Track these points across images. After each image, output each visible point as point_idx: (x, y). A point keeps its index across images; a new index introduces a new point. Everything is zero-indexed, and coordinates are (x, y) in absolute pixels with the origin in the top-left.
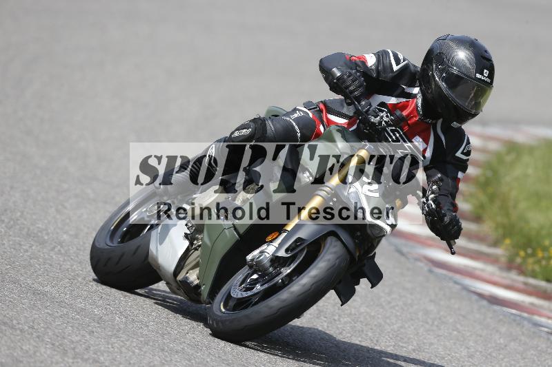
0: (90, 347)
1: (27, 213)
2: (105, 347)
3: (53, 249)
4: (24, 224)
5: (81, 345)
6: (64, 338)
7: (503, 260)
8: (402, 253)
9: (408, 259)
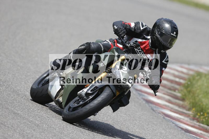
0: (33, 136)
1: (14, 83)
2: (39, 136)
3: (22, 97)
4: (12, 87)
5: (30, 135)
6: (24, 131)
7: (191, 116)
8: (154, 110)
9: (156, 112)
